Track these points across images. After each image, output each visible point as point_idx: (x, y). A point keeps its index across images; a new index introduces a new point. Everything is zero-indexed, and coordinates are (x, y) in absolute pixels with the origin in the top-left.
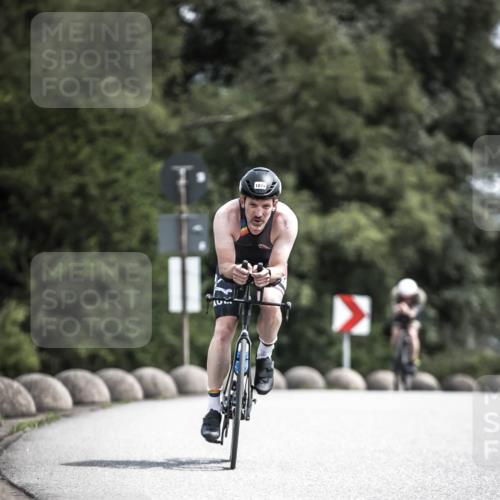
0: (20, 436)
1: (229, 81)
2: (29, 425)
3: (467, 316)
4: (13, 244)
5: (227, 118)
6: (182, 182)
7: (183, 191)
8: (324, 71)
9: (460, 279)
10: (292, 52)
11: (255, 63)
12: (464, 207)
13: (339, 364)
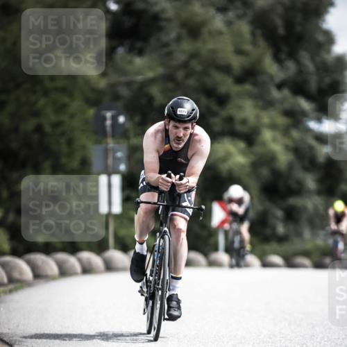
2: (3, 292)
3: (304, 216)
5: (140, 78)
6: (108, 123)
11: (158, 40)
12: (302, 140)
13: (216, 249)
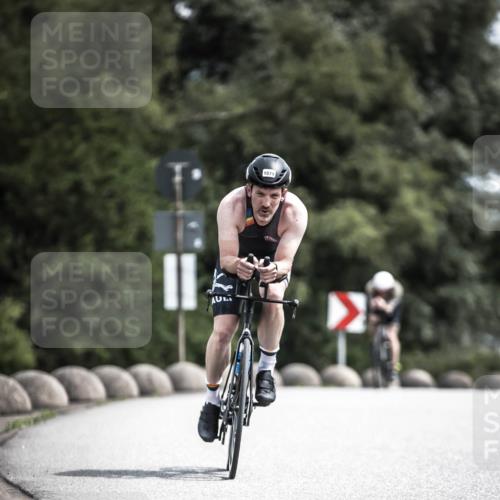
0: (16, 434)
1: (224, 78)
2: (25, 423)
3: (462, 314)
4: (9, 241)
5: (223, 115)
6: (178, 179)
7: (178, 188)
8: (320, 68)
9: (454, 276)
10: (287, 49)
11: (250, 60)
12: (459, 204)
13: (334, 361)
